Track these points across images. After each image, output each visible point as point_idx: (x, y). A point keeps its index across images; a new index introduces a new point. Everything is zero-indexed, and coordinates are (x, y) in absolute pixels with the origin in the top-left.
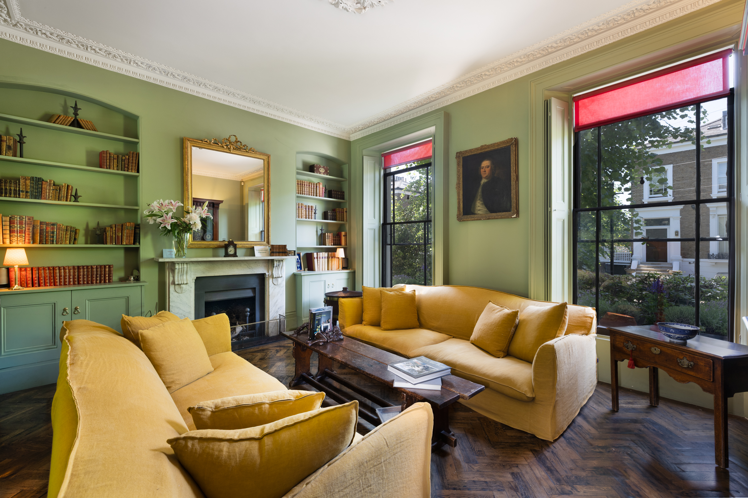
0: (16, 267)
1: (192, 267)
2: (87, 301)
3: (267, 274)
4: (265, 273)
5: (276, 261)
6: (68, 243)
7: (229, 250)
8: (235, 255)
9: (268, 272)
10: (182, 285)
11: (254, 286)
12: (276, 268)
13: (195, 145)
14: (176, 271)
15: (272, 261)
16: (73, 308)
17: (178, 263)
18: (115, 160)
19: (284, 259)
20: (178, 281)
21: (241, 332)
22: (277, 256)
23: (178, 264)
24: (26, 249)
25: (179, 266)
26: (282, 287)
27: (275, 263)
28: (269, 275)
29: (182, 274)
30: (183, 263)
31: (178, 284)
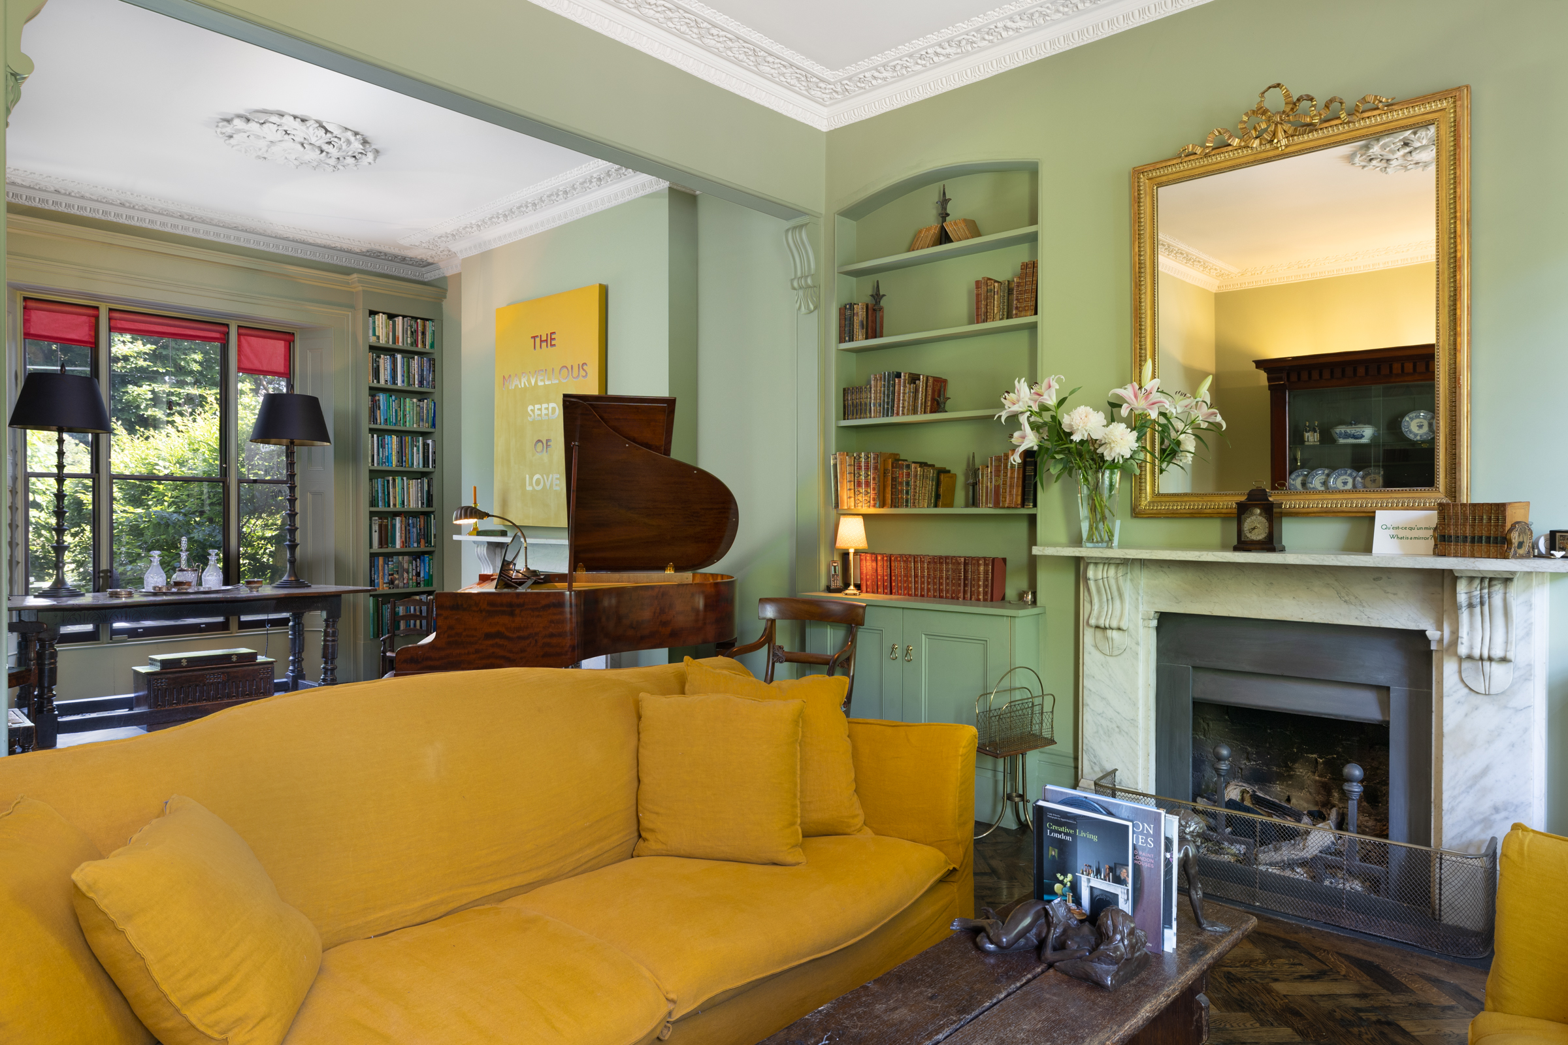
0: (852, 551)
1: (1144, 579)
2: (923, 636)
3: (1432, 634)
4: (1422, 627)
5: (1471, 579)
6: (926, 506)
7: (1247, 525)
8: (1270, 544)
9: (1440, 628)
10: (1109, 632)
11: (1382, 679)
12: (1471, 615)
13: (1164, 179)
14: (1092, 584)
15: (1448, 579)
16: (905, 647)
17: (1097, 562)
18: (996, 296)
19: (1514, 573)
20: (1098, 619)
21: (1326, 851)
22: (1463, 555)
23: (1096, 564)
24: (866, 517)
25: (1095, 571)
26: (1517, 710)
27: (1462, 589)
28: (1441, 640)
29: (1110, 597)
30: (1108, 562)
31: (1097, 627)
